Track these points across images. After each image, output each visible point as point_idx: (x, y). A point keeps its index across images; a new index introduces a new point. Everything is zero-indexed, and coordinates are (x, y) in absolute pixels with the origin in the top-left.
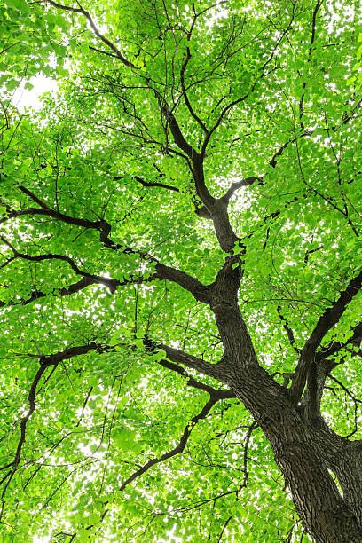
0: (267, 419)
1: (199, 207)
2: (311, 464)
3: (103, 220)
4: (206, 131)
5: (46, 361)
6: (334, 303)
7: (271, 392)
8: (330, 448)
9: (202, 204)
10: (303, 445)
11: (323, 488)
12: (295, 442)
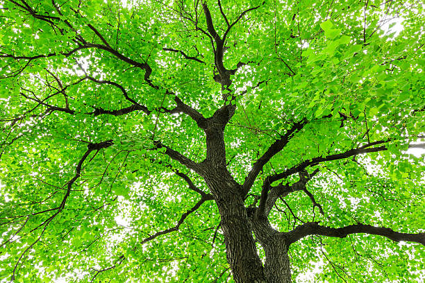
0: (221, 200)
1: (216, 74)
2: (242, 230)
3: (146, 64)
4: (229, 25)
5: (92, 147)
6: (282, 137)
7: (229, 184)
8: (265, 234)
9: (218, 73)
10: (240, 218)
11: (246, 246)
12: (236, 216)
